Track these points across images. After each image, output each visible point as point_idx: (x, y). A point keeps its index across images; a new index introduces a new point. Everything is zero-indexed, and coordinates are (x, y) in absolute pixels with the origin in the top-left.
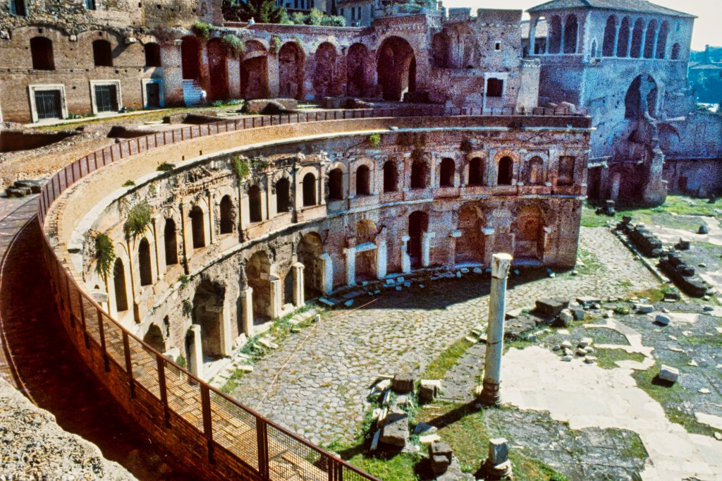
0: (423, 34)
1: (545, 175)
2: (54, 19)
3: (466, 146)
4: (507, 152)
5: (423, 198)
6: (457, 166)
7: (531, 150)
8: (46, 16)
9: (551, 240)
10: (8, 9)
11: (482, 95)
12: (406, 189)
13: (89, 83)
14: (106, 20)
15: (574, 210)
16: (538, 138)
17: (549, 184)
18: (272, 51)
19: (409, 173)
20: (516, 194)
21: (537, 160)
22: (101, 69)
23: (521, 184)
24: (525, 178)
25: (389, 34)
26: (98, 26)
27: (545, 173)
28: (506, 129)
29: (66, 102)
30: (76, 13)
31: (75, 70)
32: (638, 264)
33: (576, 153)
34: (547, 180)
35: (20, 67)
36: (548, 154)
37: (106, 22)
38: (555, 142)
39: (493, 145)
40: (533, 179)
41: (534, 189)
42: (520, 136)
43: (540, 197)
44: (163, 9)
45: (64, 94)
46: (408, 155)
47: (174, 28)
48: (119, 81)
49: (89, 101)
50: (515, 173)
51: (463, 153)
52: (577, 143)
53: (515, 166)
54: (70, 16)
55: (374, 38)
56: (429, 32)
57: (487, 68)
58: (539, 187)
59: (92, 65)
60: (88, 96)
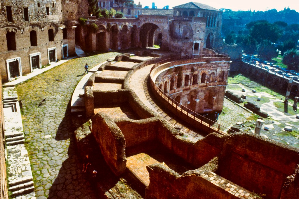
0: (166, 24)
1: (215, 79)
2: (37, 21)
3: (193, 70)
4: (204, 71)
5: (180, 91)
6: (190, 78)
7: (211, 70)
8: (35, 20)
9: (215, 101)
10: (23, 18)
11: (193, 49)
12: (176, 88)
13: (47, 50)
14: (52, 19)
15: (223, 90)
16: (214, 66)
17: (216, 82)
18: (108, 30)
19: (176, 82)
20: (206, 86)
21: (213, 73)
22: (51, 42)
23: (208, 82)
24: (209, 80)
25: (147, 22)
26: (50, 22)
27: (215, 78)
28: (205, 63)
29: (41, 60)
30: (44, 17)
31: (43, 44)
32: (236, 106)
33: (225, 70)
34: (216, 81)
35: (27, 46)
36: (217, 71)
37: (52, 21)
38: (219, 66)
39: (200, 69)
40: (211, 80)
41: (212, 83)
42: (209, 65)
43: (213, 86)
44: (69, 12)
45: (40, 57)
46: (177, 75)
47: (72, 21)
48: (56, 47)
49: (47, 58)
50: (206, 78)
51: (192, 73)
52: (226, 67)
53: (207, 76)
54: (42, 19)
55: (139, 23)
56: (168, 23)
57: (194, 39)
58: (213, 83)
59: (48, 41)
60: (47, 56)
